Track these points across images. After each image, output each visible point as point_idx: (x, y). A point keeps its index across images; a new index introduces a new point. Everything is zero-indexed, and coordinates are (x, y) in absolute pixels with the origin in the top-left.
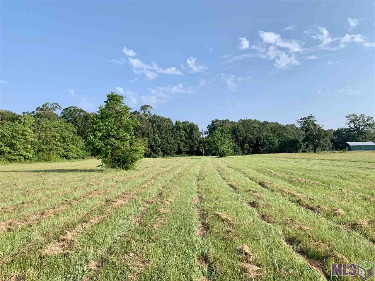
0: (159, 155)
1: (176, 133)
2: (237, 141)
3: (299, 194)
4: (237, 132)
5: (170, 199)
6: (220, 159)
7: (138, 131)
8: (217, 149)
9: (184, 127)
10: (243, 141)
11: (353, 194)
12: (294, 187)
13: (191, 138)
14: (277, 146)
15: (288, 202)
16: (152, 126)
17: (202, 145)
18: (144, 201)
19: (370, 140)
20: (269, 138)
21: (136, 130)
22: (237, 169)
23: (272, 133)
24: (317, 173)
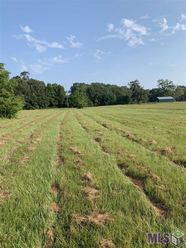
0: (36, 108)
1: (48, 92)
2: (90, 97)
3: (128, 131)
4: (90, 92)
5: (38, 139)
6: (79, 109)
7: (20, 91)
8: (77, 103)
9: (53, 88)
10: (94, 98)
11: (161, 130)
12: (124, 126)
13: (59, 96)
14: (115, 100)
15: (120, 137)
16: (30, 87)
17: (67, 100)
18: (18, 142)
19: (170, 96)
20: (111, 95)
21: (18, 90)
22: (89, 116)
23: (112, 92)
24: (139, 117)
